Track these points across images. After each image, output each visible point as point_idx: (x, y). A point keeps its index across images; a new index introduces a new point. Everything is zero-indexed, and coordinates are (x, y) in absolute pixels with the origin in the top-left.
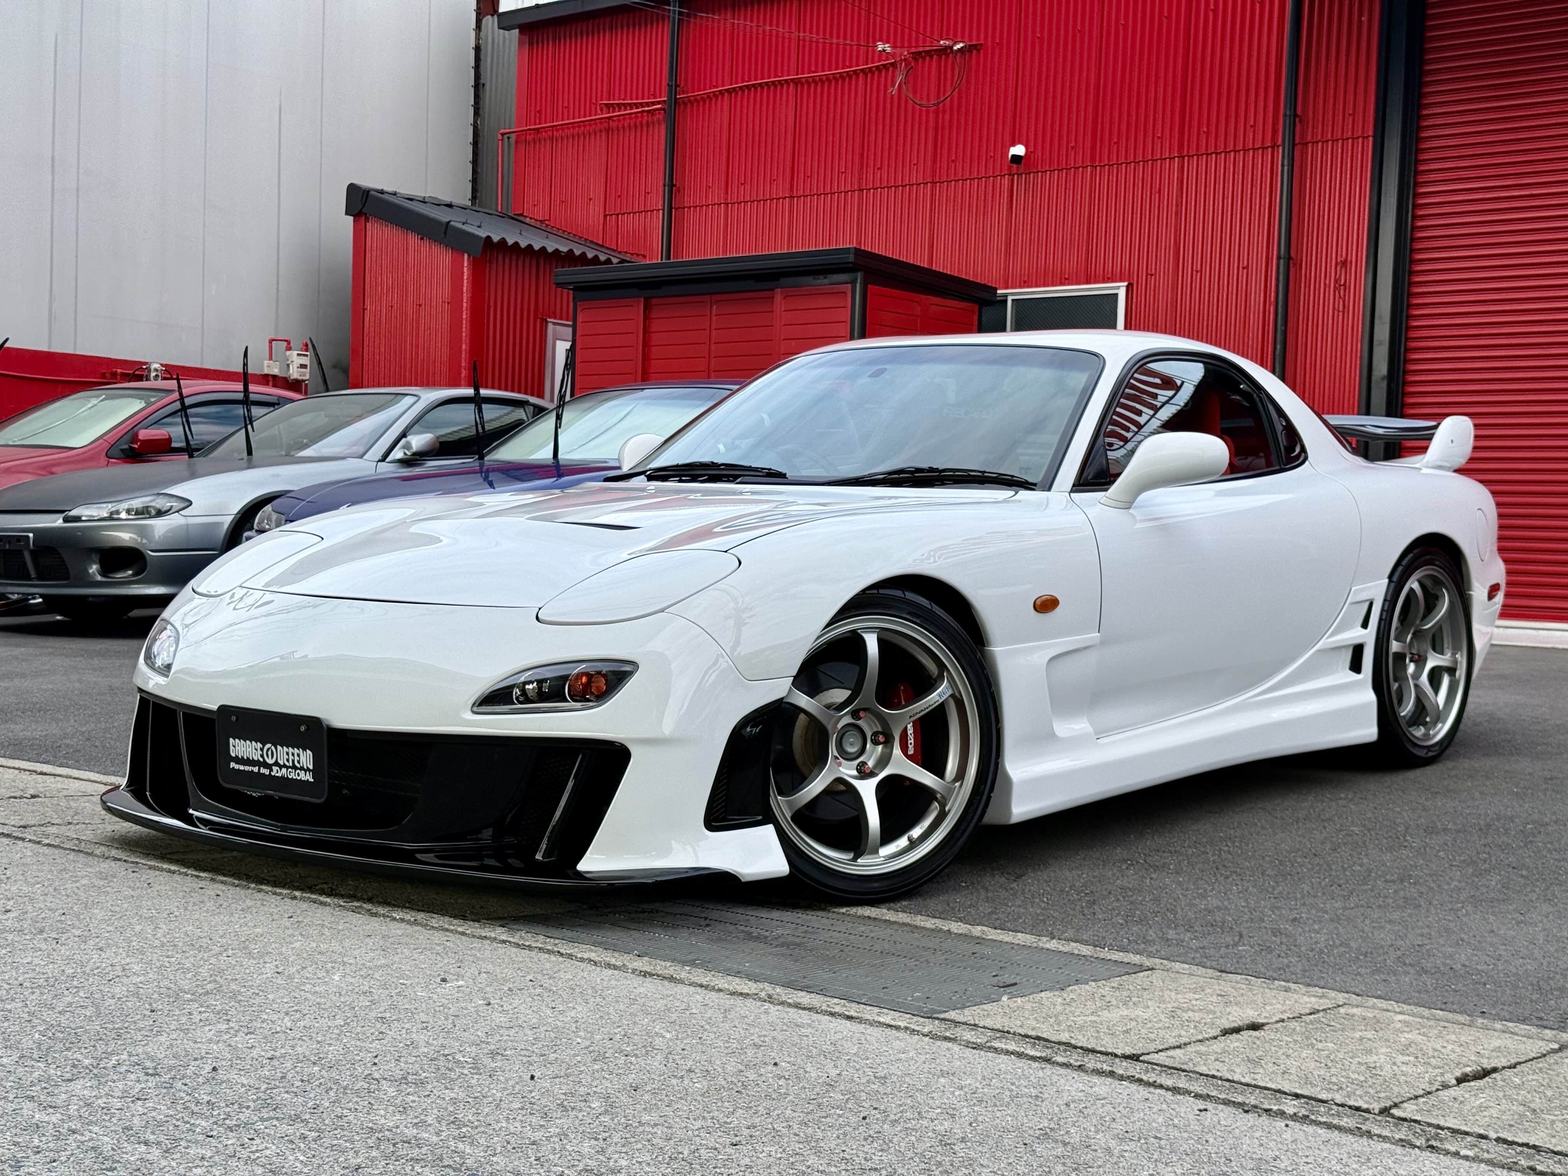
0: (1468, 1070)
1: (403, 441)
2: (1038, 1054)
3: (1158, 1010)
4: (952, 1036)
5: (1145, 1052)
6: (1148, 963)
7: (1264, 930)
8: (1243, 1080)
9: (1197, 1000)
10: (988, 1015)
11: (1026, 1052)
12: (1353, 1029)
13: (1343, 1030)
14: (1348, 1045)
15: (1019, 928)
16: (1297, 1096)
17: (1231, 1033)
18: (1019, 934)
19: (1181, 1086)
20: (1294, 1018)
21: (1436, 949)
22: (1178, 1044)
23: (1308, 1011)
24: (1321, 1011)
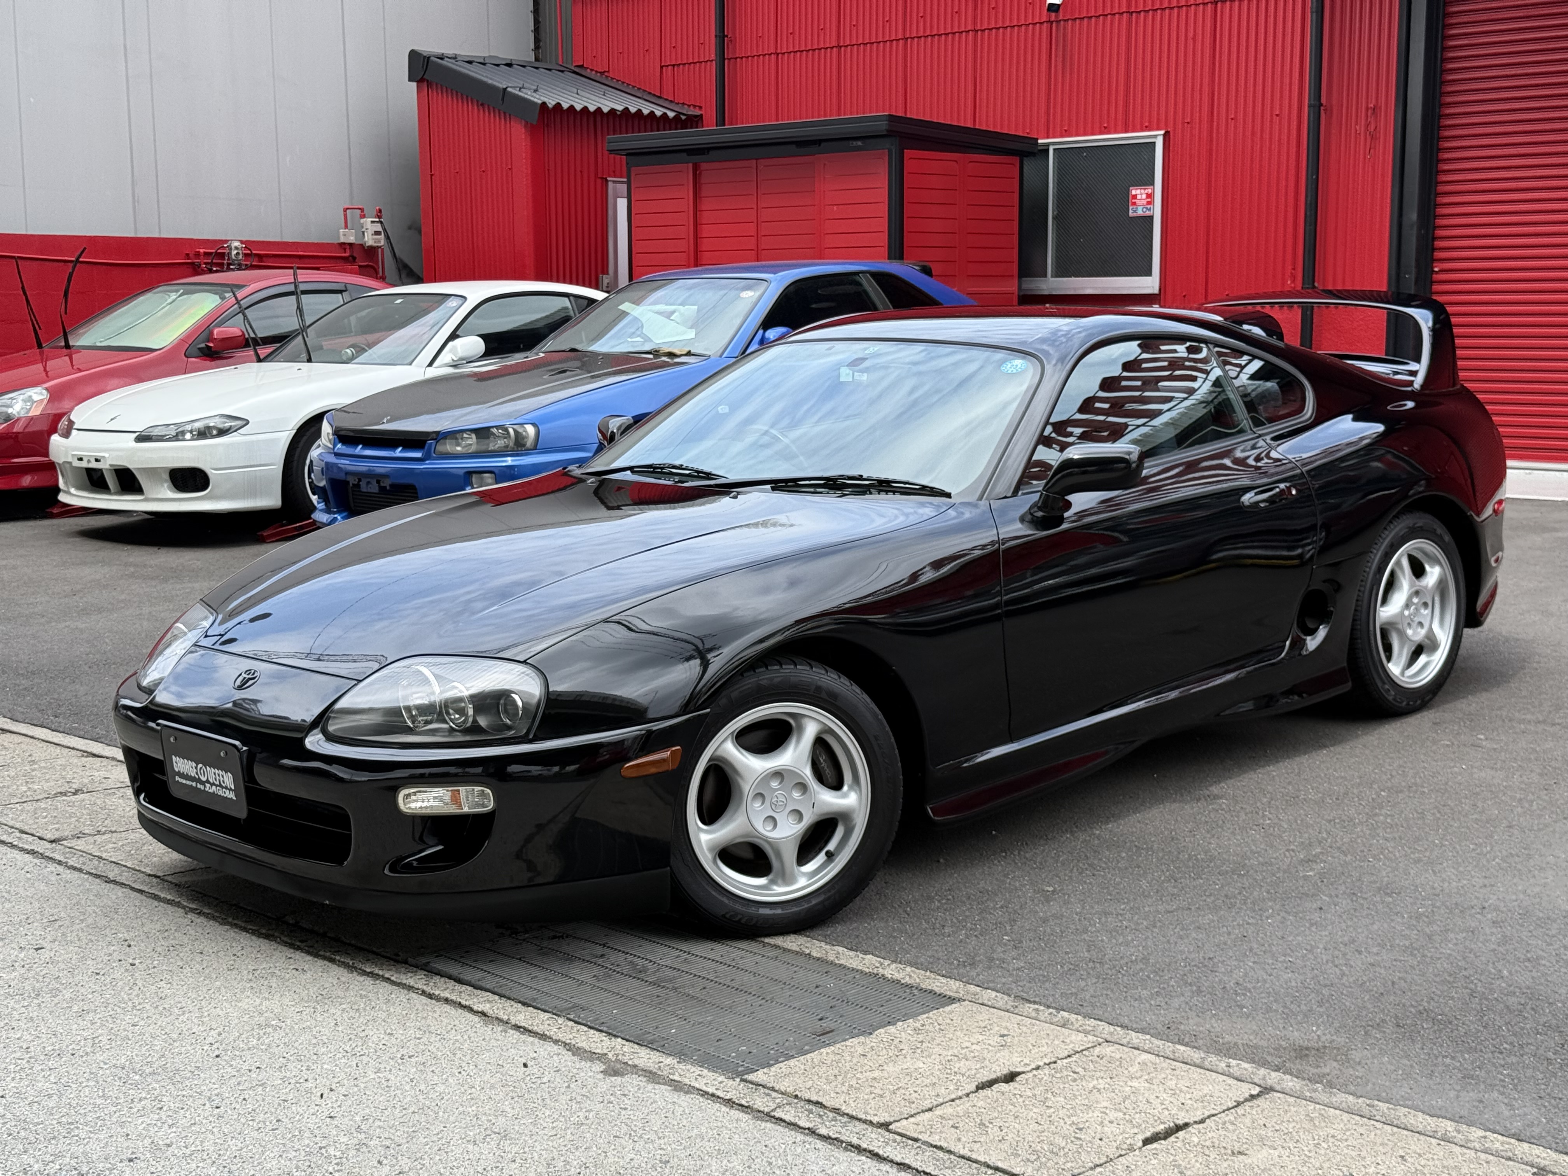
0: (1161, 1127)
2: (808, 1124)
3: (937, 1060)
4: (748, 1104)
5: (898, 1118)
6: (961, 992)
7: (1082, 944)
8: (962, 1152)
9: (978, 1043)
10: (790, 1073)
11: (798, 1121)
12: (1093, 1077)
13: (1083, 1078)
14: (1076, 1098)
17: (983, 1089)
18: (868, 956)
19: (907, 1161)
20: (1049, 1064)
22: (930, 1106)
23: (1066, 1053)
24: (1078, 1052)
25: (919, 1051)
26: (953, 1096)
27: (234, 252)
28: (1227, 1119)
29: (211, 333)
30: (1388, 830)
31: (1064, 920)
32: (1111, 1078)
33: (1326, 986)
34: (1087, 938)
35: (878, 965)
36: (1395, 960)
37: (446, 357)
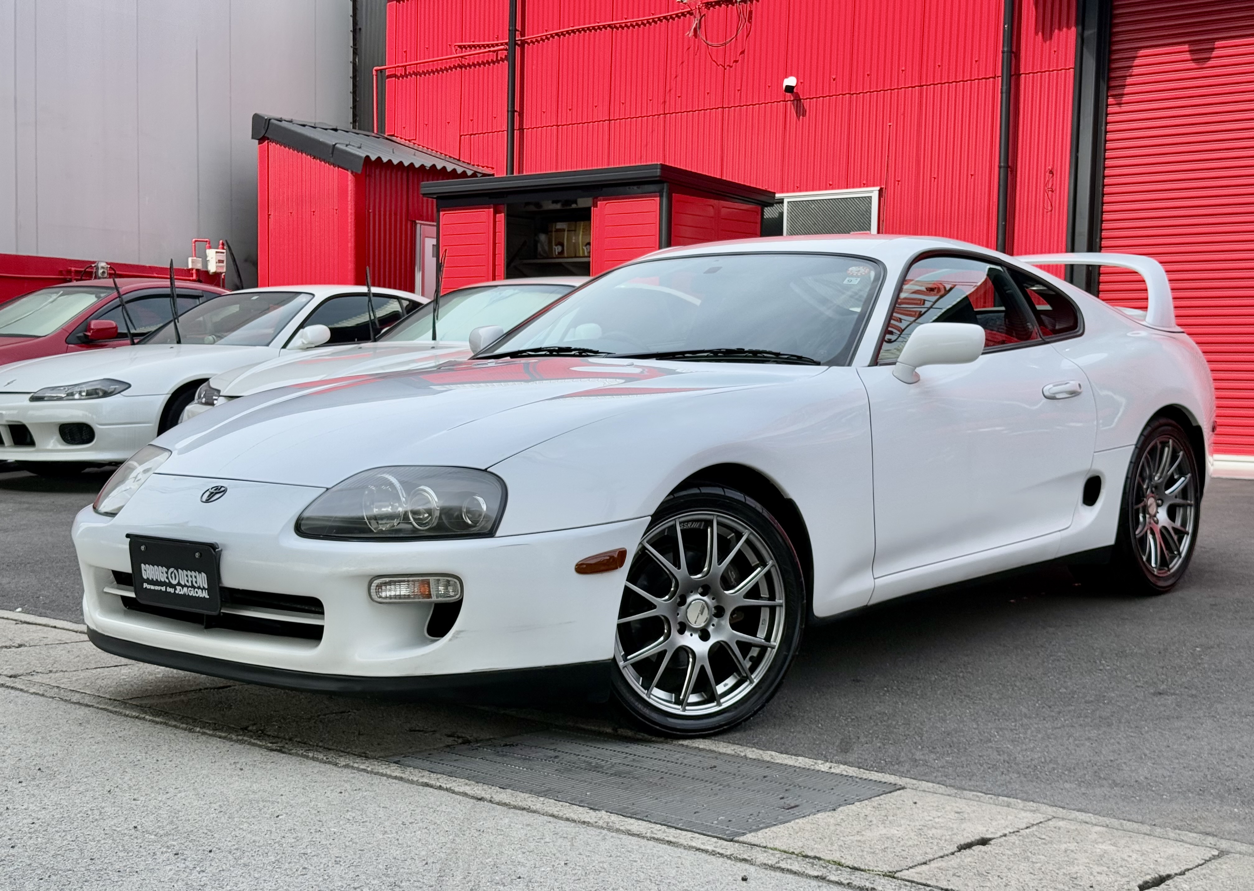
0: (1148, 878)
2: (816, 874)
3: (909, 829)
4: (749, 858)
5: (899, 869)
6: (901, 781)
7: (991, 750)
9: (939, 817)
10: (777, 837)
11: (806, 872)
12: (1060, 841)
13: (1051, 843)
14: (1055, 857)
15: (800, 752)
17: (965, 849)
18: (800, 758)
20: (1014, 832)
21: (1125, 763)
22: (924, 861)
23: (1024, 826)
24: (1034, 825)
26: (942, 854)
27: (101, 271)
29: (89, 325)
30: (1217, 674)
31: (966, 733)
32: (1077, 843)
34: (993, 746)
35: (812, 764)
37: (297, 341)
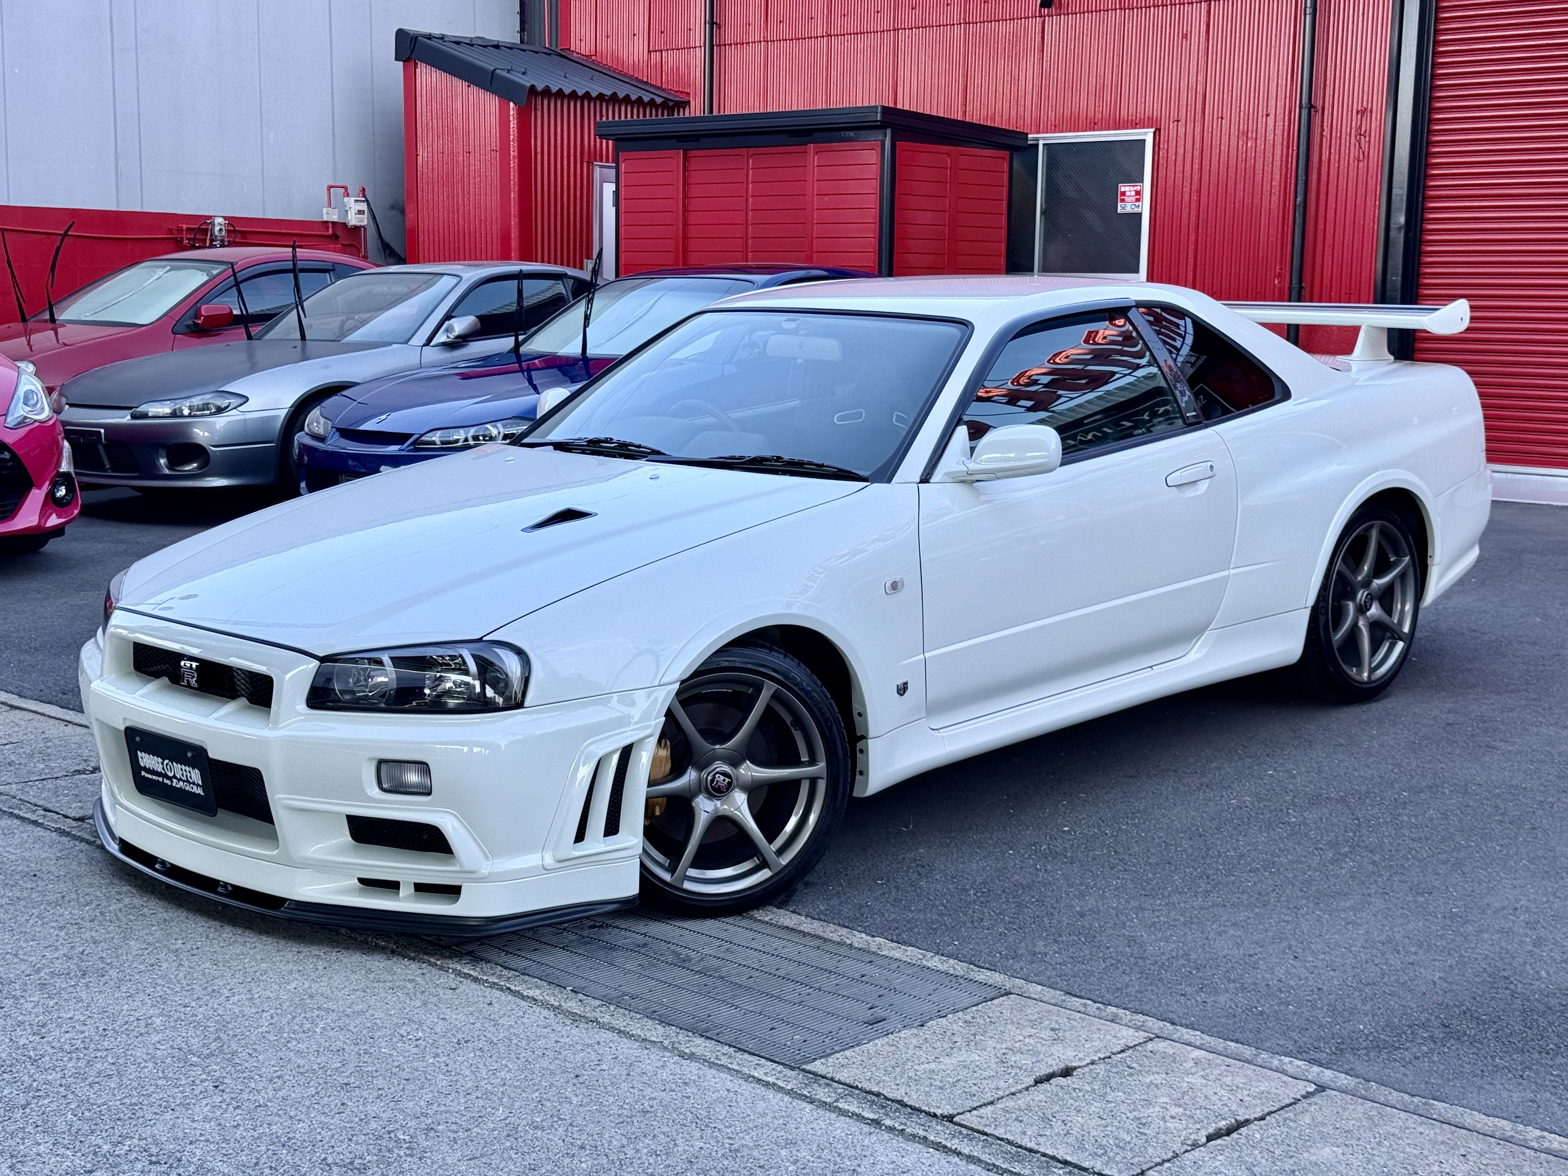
0: (1223, 1123)
1: (447, 323)
2: (873, 1116)
3: (992, 1053)
4: (809, 1094)
5: (961, 1111)
6: (1009, 983)
7: (1122, 939)
8: (1029, 1145)
9: (1031, 1036)
10: (847, 1064)
11: (863, 1114)
12: (1148, 1072)
13: (1139, 1073)
14: (1135, 1093)
15: (912, 940)
16: (1066, 1163)
17: (1042, 1083)
18: (910, 948)
19: (975, 1154)
20: (1104, 1059)
21: (1263, 959)
22: (992, 1099)
23: (1119, 1048)
24: (1131, 1048)
25: (973, 1044)
26: (1013, 1090)
27: (217, 228)
28: (1286, 1116)
29: (199, 310)
30: (1413, 830)
31: (1102, 914)
32: (1167, 1074)
33: (1368, 984)
34: (1126, 933)
35: (921, 957)
36: (1435, 960)
